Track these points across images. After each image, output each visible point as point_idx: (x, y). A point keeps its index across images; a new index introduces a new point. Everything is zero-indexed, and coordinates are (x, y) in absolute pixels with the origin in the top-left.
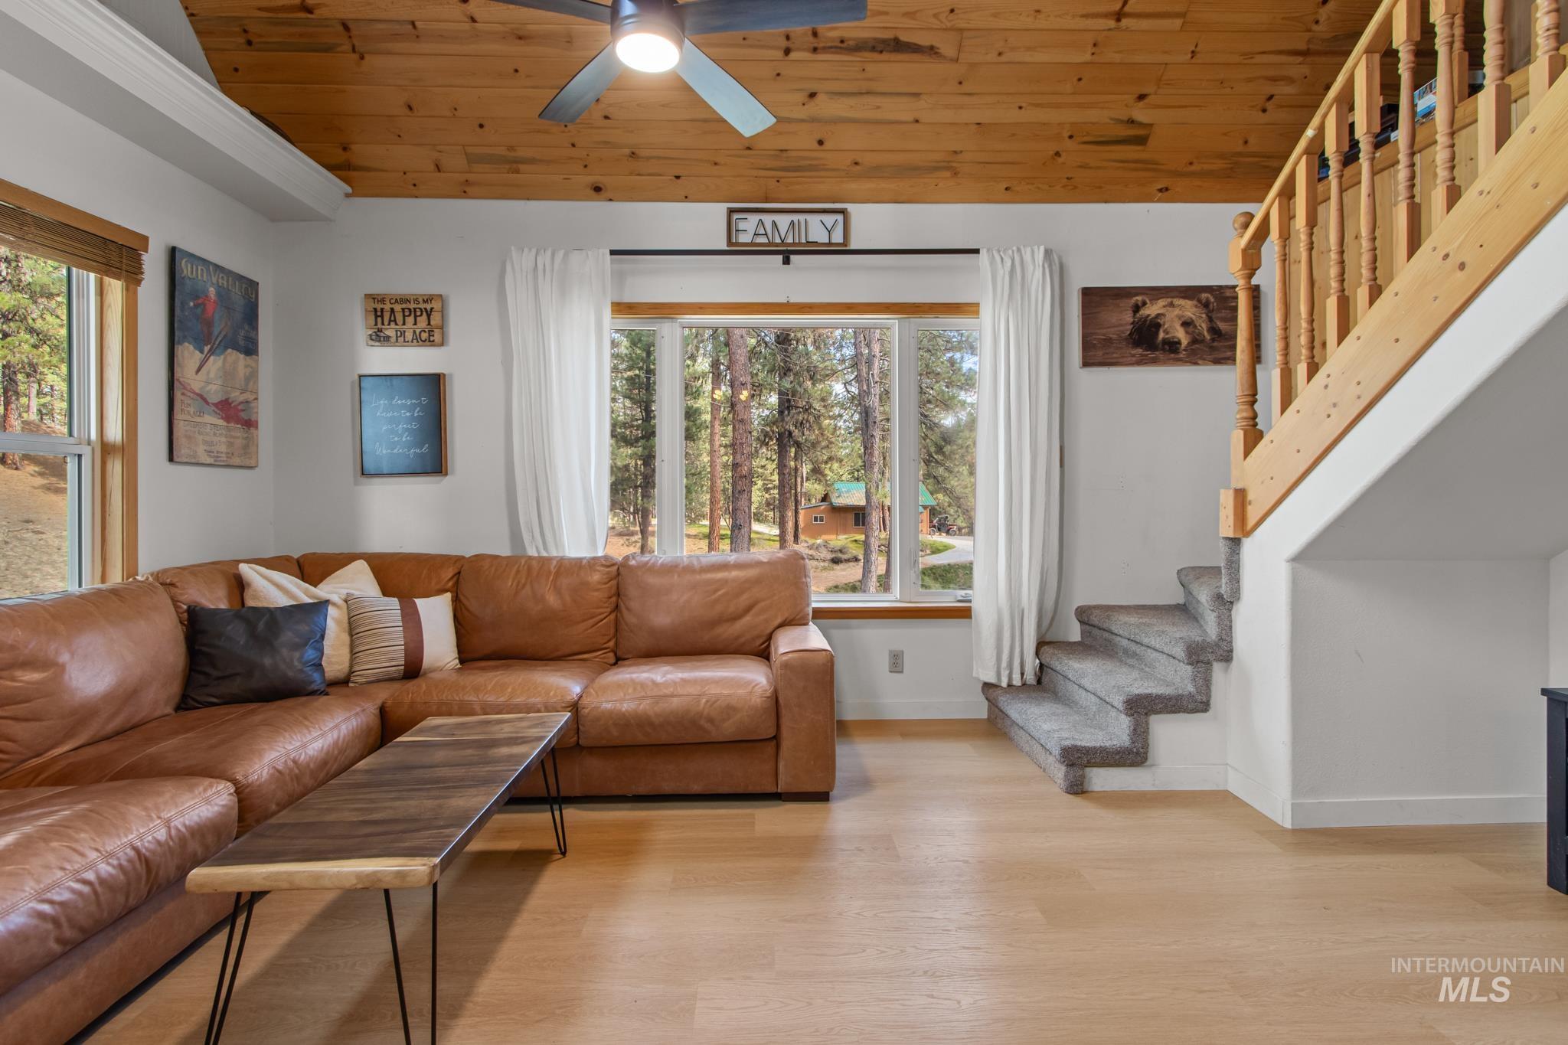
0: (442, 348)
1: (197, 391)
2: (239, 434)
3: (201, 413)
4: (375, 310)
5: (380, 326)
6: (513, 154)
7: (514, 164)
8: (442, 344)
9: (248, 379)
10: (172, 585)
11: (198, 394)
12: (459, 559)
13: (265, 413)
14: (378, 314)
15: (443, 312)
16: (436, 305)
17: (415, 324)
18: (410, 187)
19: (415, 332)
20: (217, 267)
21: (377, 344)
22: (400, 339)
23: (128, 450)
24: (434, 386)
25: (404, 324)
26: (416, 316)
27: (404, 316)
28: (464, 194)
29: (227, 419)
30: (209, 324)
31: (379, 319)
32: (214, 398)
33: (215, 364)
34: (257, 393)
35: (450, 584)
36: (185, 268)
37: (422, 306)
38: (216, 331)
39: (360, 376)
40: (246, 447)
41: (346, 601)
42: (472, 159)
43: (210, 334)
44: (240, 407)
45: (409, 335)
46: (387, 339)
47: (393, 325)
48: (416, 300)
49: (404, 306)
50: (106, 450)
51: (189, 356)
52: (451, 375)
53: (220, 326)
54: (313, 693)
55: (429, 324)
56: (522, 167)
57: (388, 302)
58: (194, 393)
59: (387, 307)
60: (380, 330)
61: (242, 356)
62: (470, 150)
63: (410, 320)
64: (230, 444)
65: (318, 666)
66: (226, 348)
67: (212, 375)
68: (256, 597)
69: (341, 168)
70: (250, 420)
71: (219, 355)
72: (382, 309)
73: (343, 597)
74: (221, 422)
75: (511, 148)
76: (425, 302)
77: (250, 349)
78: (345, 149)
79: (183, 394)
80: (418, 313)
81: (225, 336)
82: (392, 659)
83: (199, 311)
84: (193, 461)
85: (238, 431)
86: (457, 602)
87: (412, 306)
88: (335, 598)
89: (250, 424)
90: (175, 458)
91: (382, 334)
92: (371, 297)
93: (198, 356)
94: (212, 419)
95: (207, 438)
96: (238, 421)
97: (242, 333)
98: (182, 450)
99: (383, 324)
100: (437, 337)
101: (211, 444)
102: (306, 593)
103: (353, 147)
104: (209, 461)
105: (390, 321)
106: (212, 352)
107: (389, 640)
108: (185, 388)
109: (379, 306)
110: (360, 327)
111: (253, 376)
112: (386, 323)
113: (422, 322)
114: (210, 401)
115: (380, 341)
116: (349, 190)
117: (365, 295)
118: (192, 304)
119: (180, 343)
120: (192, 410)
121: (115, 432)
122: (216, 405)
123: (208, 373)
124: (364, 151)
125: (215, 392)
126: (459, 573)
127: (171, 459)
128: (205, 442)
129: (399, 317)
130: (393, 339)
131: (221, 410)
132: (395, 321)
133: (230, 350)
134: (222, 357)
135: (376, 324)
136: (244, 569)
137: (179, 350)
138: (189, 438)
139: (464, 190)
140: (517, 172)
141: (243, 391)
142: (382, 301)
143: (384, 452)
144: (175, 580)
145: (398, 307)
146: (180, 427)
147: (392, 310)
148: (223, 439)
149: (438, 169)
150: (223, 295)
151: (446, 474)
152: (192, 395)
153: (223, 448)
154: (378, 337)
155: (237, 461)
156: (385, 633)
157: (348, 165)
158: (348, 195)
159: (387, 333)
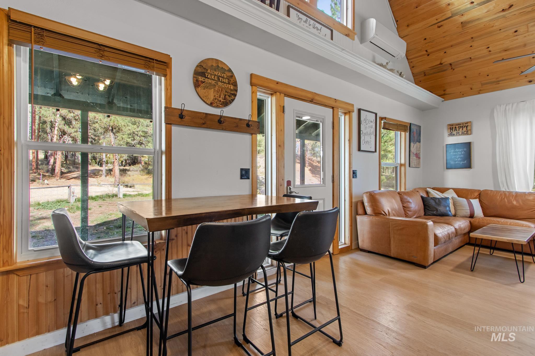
0: (471, 135)
1: (413, 152)
2: (418, 160)
3: (413, 156)
4: (450, 128)
5: (452, 132)
6: (498, 80)
7: (498, 82)
8: (471, 134)
10: (417, 191)
12: (479, 190)
13: (421, 156)
14: (451, 129)
15: (471, 126)
16: (469, 124)
17: (462, 130)
18: (463, 95)
19: (462, 132)
20: (416, 125)
22: (458, 134)
23: (405, 165)
24: (468, 145)
25: (459, 130)
26: (463, 128)
27: (459, 128)
28: (479, 93)
32: (415, 153)
33: (415, 145)
34: (420, 151)
35: (478, 197)
36: (411, 127)
37: (465, 125)
39: (446, 145)
40: (419, 163)
41: (452, 198)
42: (482, 85)
44: (418, 154)
45: (460, 133)
46: (454, 135)
47: (455, 131)
48: (463, 124)
49: (459, 126)
50: (401, 165)
52: (473, 142)
53: (416, 138)
54: (450, 216)
55: (467, 129)
56: (500, 82)
59: (454, 127)
60: (452, 133)
61: (418, 143)
62: (482, 82)
63: (461, 129)
64: (417, 163)
65: (450, 211)
67: (415, 148)
68: (432, 195)
72: (452, 128)
74: (416, 158)
75: (498, 78)
76: (465, 124)
77: (420, 142)
78: (445, 90)
79: (411, 153)
80: (463, 127)
82: (467, 213)
83: (413, 135)
86: (480, 201)
87: (461, 125)
88: (449, 197)
89: (419, 158)
90: (411, 166)
93: (413, 144)
94: (415, 158)
97: (419, 138)
98: (411, 165)
100: (469, 132)
102: (442, 195)
103: (447, 90)
104: (414, 166)
105: (455, 130)
106: (415, 143)
107: (466, 208)
108: (411, 151)
109: (451, 127)
110: (446, 132)
111: (420, 147)
113: (465, 129)
116: (443, 100)
117: (448, 125)
119: (410, 142)
121: (403, 162)
124: (450, 90)
126: (480, 194)
127: (409, 166)
128: (413, 162)
129: (458, 129)
130: (456, 134)
131: (416, 155)
132: (456, 130)
133: (417, 142)
136: (428, 189)
137: (411, 144)
138: (411, 162)
139: (479, 92)
140: (499, 84)
141: (419, 151)
142: (453, 125)
143: (453, 163)
145: (457, 126)
146: (411, 160)
147: (455, 127)
148: (416, 162)
149: (471, 89)
150: (416, 130)
151: (472, 168)
154: (451, 135)
155: (417, 166)
156: (464, 206)
157: (444, 94)
158: (443, 101)
159: (454, 133)
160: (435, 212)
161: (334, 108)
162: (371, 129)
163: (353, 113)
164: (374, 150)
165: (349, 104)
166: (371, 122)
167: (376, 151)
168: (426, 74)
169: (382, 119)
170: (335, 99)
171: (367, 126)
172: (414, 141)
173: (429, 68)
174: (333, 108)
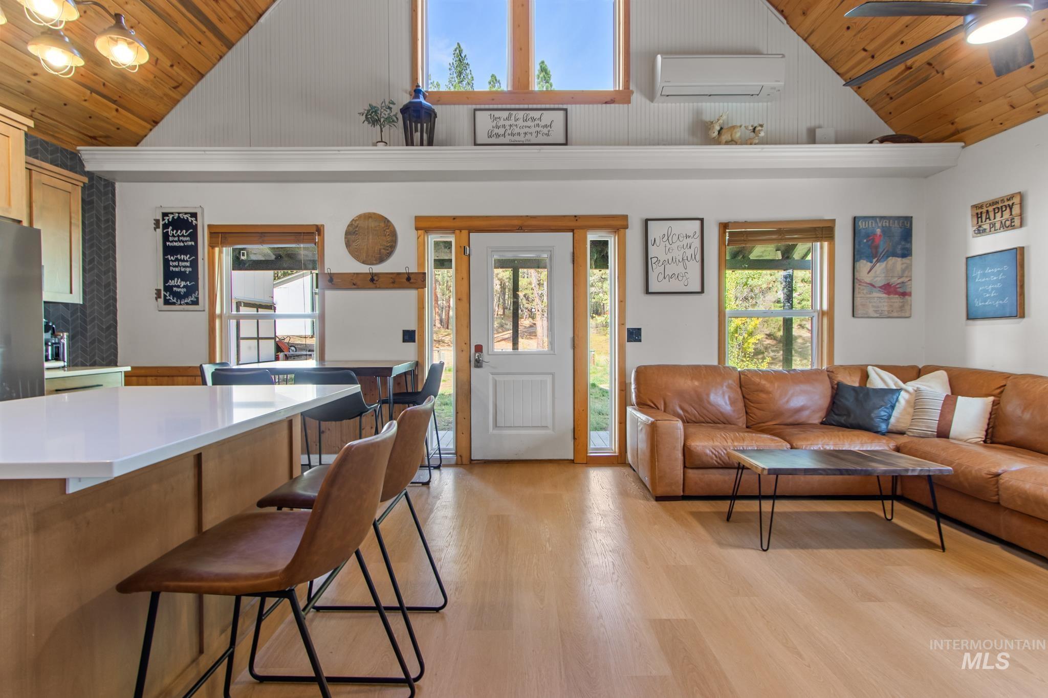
0: (1021, 229)
1: (868, 282)
2: (896, 300)
3: (871, 293)
4: (977, 214)
5: (980, 223)
8: (1021, 226)
9: (903, 271)
10: (832, 372)
11: (869, 284)
12: (1010, 376)
14: (979, 216)
15: (1022, 204)
16: (1017, 200)
17: (1002, 217)
18: (998, 126)
19: (1001, 223)
20: (882, 218)
21: (979, 235)
22: (993, 229)
23: (829, 314)
24: (1018, 255)
25: (995, 219)
26: (1002, 212)
27: (995, 213)
28: (1037, 114)
29: (889, 293)
30: (877, 247)
31: (980, 219)
32: (880, 284)
33: (880, 267)
34: (911, 277)
35: (995, 392)
36: (861, 225)
37: (1007, 203)
38: (880, 250)
39: (967, 258)
40: (903, 306)
41: (915, 391)
42: (1034, 90)
43: (877, 252)
44: (897, 286)
45: (997, 226)
46: (984, 231)
47: (988, 221)
48: (1003, 201)
49: (995, 206)
50: (823, 313)
51: (864, 266)
52: (1029, 247)
54: (877, 432)
55: (1011, 215)
57: (985, 207)
58: (866, 283)
59: (984, 210)
60: (980, 226)
61: (899, 259)
62: (1031, 85)
63: (999, 215)
64: (891, 306)
65: (887, 421)
66: (888, 257)
67: (878, 273)
68: (870, 384)
69: (955, 134)
70: (905, 292)
71: (883, 262)
72: (981, 213)
73: (916, 389)
74: (884, 295)
76: (1009, 200)
77: (906, 253)
78: (953, 124)
79: (860, 285)
80: (1004, 209)
81: (887, 251)
83: (870, 243)
84: (866, 316)
85: (896, 299)
86: (995, 404)
87: (1000, 205)
88: (910, 389)
89: (905, 294)
90: (855, 315)
91: (981, 229)
92: (975, 207)
93: (869, 265)
94: (877, 294)
95: (874, 304)
96: (896, 293)
97: (899, 247)
98: (859, 311)
99: (982, 222)
100: (1017, 222)
101: (878, 307)
102: (895, 384)
103: (956, 120)
104: (878, 315)
105: (986, 219)
106: (878, 261)
108: (861, 282)
109: (979, 211)
110: (969, 227)
111: (909, 268)
112: (984, 220)
113: (1007, 214)
114: (876, 285)
115: (980, 233)
116: (963, 144)
117: (972, 206)
118: (865, 241)
119: (858, 261)
120: (865, 292)
121: (825, 307)
122: (880, 287)
123: (876, 272)
124: (963, 119)
125: (880, 281)
126: (1008, 385)
127: (853, 316)
128: (873, 306)
129: (992, 215)
130: (988, 230)
131: (885, 289)
132: (989, 218)
133: (890, 258)
134: (885, 262)
135: (978, 223)
136: (871, 369)
137: (858, 265)
138: (863, 305)
139: (1037, 111)
141: (901, 277)
142: (981, 207)
143: (980, 304)
144: (834, 370)
145: (991, 209)
146: (858, 301)
147: (988, 211)
148: (886, 304)
149: (1013, 107)
150: (886, 232)
151: (1025, 317)
152: (865, 285)
153: (886, 308)
154: (980, 231)
155: (895, 314)
156: (927, 412)
157: (957, 132)
158: (963, 147)
159: (985, 227)
160: (842, 420)
161: (575, 231)
162: (686, 250)
163: (627, 230)
164: (699, 290)
165: (613, 217)
166: (687, 237)
167: (702, 292)
168: (893, 95)
169: (724, 226)
170: (575, 216)
171: (674, 246)
172: (870, 258)
173: (890, 81)
174: (573, 231)
